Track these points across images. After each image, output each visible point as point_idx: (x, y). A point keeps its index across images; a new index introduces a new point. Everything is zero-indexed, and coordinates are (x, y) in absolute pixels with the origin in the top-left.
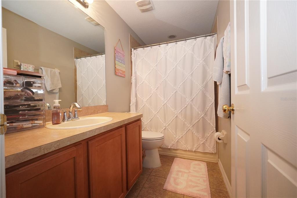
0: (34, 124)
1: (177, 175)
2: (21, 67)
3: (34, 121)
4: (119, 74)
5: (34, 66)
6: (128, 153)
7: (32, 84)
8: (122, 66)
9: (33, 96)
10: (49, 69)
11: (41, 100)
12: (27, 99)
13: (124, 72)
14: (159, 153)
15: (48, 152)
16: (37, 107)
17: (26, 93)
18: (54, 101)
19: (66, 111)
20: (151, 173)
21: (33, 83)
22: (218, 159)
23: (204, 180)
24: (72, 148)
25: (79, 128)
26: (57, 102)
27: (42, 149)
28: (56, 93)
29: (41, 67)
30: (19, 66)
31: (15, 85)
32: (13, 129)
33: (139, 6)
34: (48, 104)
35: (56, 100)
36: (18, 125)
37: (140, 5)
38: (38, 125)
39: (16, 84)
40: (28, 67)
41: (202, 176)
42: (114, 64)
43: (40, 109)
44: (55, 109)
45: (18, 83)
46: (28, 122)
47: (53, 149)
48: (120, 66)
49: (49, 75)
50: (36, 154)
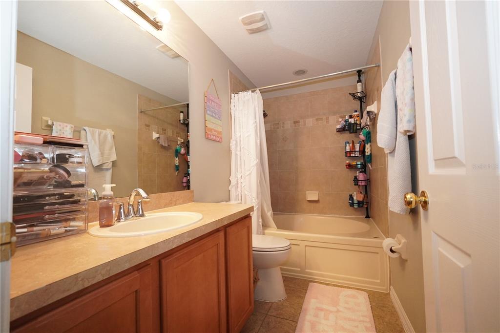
0: (69, 227)
1: (316, 316)
2: (52, 127)
3: (69, 222)
4: (212, 137)
5: (73, 126)
6: (229, 277)
7: (68, 159)
8: (217, 123)
9: (69, 179)
10: (97, 131)
11: (82, 186)
12: (59, 185)
13: (220, 133)
14: (282, 274)
15: (90, 284)
16: (76, 198)
17: (57, 173)
18: (104, 186)
19: (124, 201)
20: (268, 312)
21: (70, 157)
22: (390, 286)
23: (366, 327)
24: (132, 274)
25: (145, 235)
26: (107, 189)
27: (80, 279)
28: (107, 169)
29: (85, 128)
30: (50, 127)
31: (39, 161)
32: (33, 237)
33: (245, 24)
34: (93, 191)
35: (107, 185)
36: (41, 230)
37: (247, 22)
38: (76, 229)
39: (41, 159)
40: (63, 128)
41: (361, 318)
42: (204, 121)
43: (79, 201)
44: (105, 200)
45: (44, 158)
46: (59, 224)
47: (100, 278)
48: (213, 123)
49: (97, 140)
50: (68, 290)
